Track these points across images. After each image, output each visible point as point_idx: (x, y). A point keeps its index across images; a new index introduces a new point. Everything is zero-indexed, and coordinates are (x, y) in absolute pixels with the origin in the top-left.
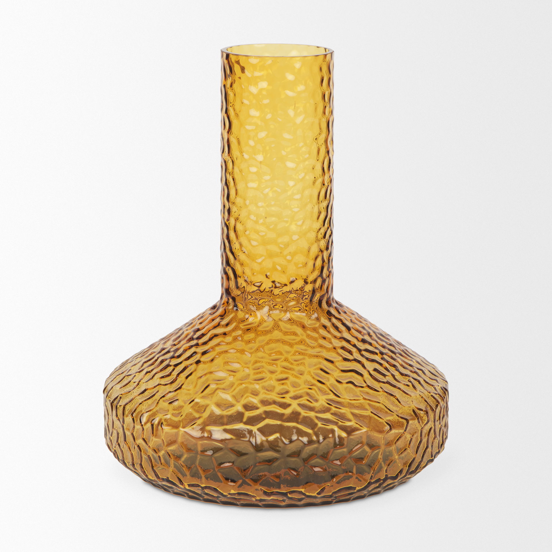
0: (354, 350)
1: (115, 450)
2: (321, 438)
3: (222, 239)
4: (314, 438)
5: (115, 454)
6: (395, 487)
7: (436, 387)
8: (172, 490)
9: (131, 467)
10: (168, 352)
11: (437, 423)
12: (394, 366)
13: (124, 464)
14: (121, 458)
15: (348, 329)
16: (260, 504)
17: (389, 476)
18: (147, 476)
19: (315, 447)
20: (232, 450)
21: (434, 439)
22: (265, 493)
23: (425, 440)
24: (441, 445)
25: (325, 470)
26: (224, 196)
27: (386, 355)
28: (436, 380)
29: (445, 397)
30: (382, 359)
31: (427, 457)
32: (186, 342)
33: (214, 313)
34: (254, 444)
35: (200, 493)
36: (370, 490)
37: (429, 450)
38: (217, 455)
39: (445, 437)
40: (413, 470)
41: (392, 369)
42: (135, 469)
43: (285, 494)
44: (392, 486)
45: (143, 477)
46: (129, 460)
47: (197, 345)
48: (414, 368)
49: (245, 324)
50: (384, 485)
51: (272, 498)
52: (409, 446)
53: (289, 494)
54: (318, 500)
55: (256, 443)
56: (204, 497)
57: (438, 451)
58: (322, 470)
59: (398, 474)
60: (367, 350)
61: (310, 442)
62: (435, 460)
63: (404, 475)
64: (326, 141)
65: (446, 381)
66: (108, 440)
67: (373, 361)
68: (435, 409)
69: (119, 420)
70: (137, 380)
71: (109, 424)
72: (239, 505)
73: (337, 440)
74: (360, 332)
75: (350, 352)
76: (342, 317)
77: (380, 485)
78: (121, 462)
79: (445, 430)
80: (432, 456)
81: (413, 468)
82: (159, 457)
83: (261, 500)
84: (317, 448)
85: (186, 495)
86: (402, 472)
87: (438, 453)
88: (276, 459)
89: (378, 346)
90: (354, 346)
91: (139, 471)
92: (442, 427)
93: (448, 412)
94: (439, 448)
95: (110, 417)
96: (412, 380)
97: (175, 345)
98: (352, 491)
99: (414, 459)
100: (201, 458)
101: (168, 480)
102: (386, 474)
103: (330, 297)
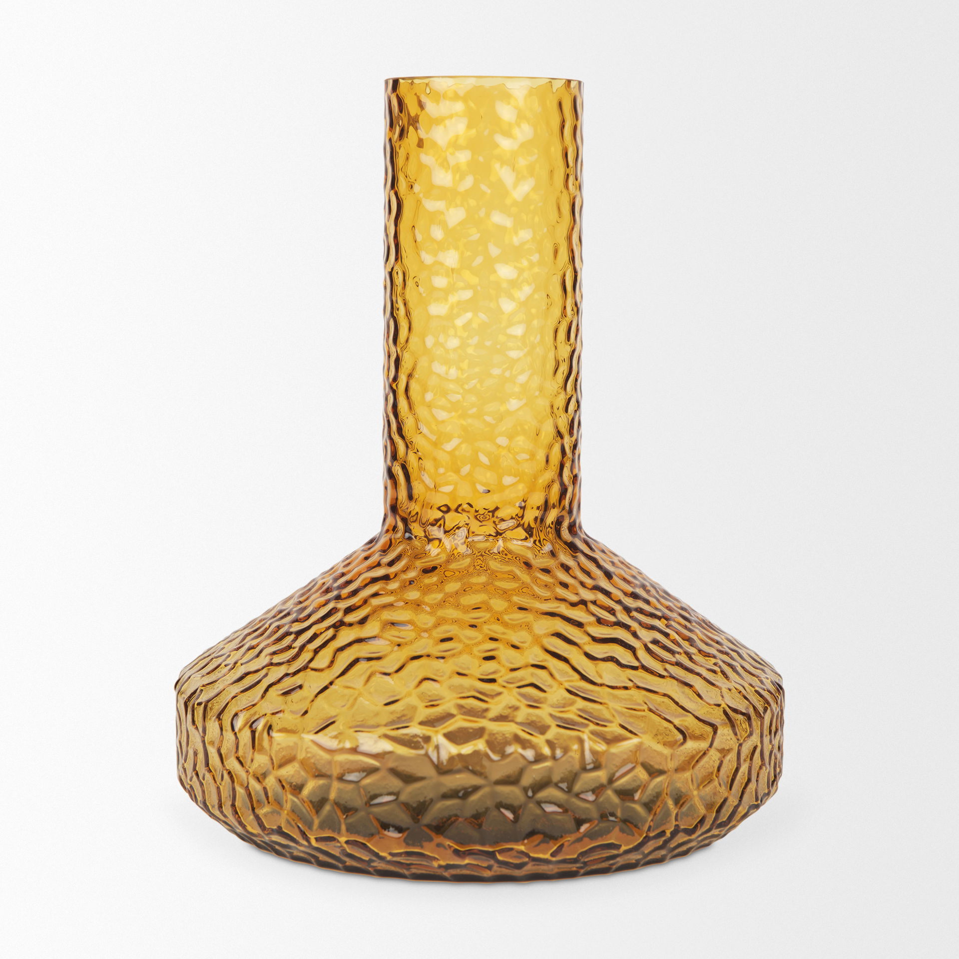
0: (618, 608)
1: (191, 787)
2: (559, 753)
3: (385, 418)
4: (546, 751)
5: (191, 792)
6: (690, 853)
7: (763, 679)
8: (288, 852)
9: (217, 813)
10: (288, 614)
11: (766, 740)
12: (689, 640)
13: (205, 807)
14: (200, 798)
15: (608, 575)
16: (446, 874)
17: (682, 827)
18: (244, 827)
19: (547, 766)
20: (394, 772)
21: (761, 768)
22: (457, 853)
23: (744, 768)
24: (773, 782)
25: (566, 811)
26: (388, 337)
27: (674, 621)
28: (763, 670)
29: (779, 697)
30: (667, 626)
31: (748, 799)
32: (319, 595)
33: (369, 549)
34: (435, 759)
35: (338, 855)
36: (646, 852)
37: (752, 786)
38: (368, 781)
39: (778, 770)
40: (724, 820)
41: (685, 644)
42: (225, 816)
43: (492, 855)
44: (684, 848)
45: (238, 831)
46: (213, 800)
47: (338, 598)
48: (725, 647)
49: (423, 561)
50: (673, 844)
51: (467, 861)
52: (717, 775)
53: (499, 853)
54: (551, 866)
55: (438, 757)
56: (346, 862)
57: (766, 791)
58: (560, 810)
59: (698, 826)
60: (640, 611)
61: (539, 758)
62: (762, 808)
63: (708, 827)
64: (569, 238)
65: (780, 676)
66: (181, 769)
67: (652, 628)
68: (763, 713)
69: (197, 728)
70: (230, 661)
71: (182, 741)
72: (408, 876)
73: (588, 756)
74: (628, 582)
75: (612, 611)
76: (597, 555)
77: (666, 842)
78: (200, 805)
79: (779, 756)
80: (757, 800)
81: (724, 817)
82: (265, 789)
83: (448, 867)
84: (550, 769)
85: (313, 860)
86: (704, 821)
87: (768, 794)
88: (476, 789)
89: (659, 606)
90: (619, 602)
91: (232, 819)
92: (775, 750)
93: (783, 725)
94: (768, 787)
95: (184, 726)
96: (721, 663)
97: (301, 602)
98: (615, 852)
99: (725, 800)
100: (338, 789)
101: (280, 832)
102: (677, 823)
103: (574, 522)
